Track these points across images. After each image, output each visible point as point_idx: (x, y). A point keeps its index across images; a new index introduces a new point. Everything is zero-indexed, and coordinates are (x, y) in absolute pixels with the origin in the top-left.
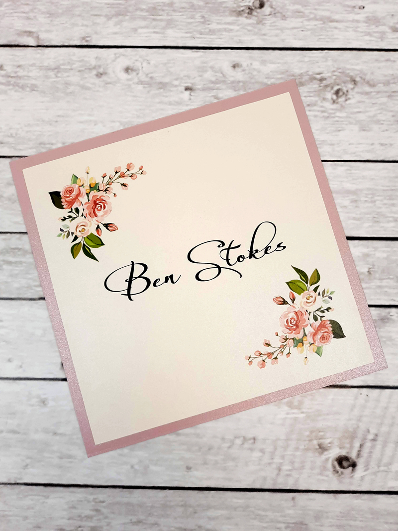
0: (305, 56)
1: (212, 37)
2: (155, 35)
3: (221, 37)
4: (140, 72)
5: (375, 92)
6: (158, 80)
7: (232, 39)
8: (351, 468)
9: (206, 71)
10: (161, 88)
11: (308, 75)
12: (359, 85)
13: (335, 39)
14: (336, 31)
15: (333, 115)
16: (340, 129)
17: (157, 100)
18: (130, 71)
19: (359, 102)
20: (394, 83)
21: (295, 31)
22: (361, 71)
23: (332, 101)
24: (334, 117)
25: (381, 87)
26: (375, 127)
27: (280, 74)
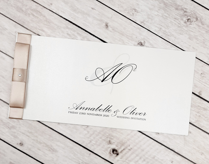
8: (116, 155)
15: (182, 27)
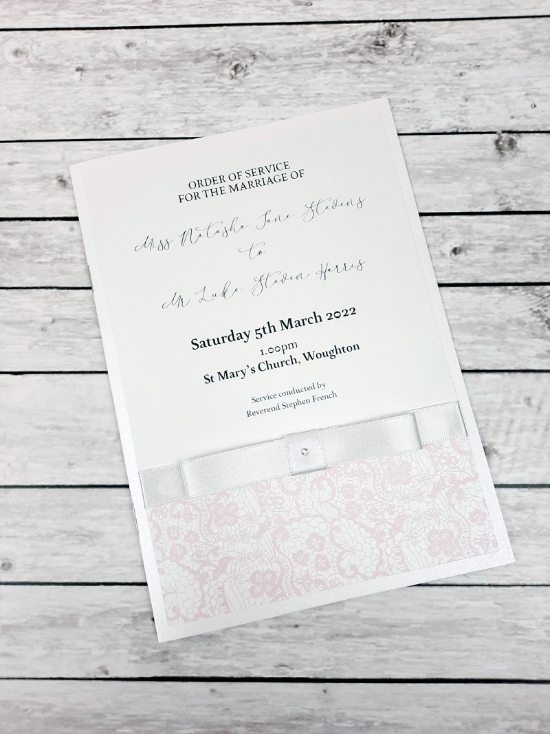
0: (203, 33)
1: (105, 17)
2: (46, 17)
3: (115, 17)
4: (30, 54)
5: (275, 66)
6: (49, 62)
7: (127, 18)
9: (99, 51)
10: (51, 70)
11: (205, 51)
12: (259, 59)
13: (234, 14)
14: (235, 7)
16: (238, 104)
17: (46, 82)
18: (19, 54)
19: (259, 77)
20: (296, 56)
21: (193, 8)
22: (261, 45)
23: (230, 77)
24: (232, 93)
25: (282, 61)
26: (276, 102)
27: (176, 51)
